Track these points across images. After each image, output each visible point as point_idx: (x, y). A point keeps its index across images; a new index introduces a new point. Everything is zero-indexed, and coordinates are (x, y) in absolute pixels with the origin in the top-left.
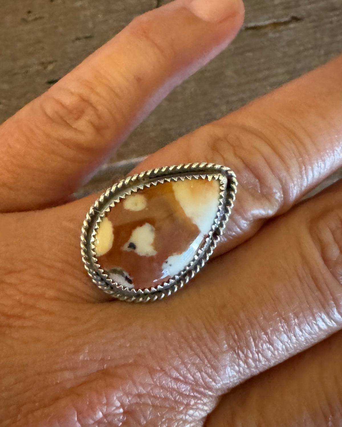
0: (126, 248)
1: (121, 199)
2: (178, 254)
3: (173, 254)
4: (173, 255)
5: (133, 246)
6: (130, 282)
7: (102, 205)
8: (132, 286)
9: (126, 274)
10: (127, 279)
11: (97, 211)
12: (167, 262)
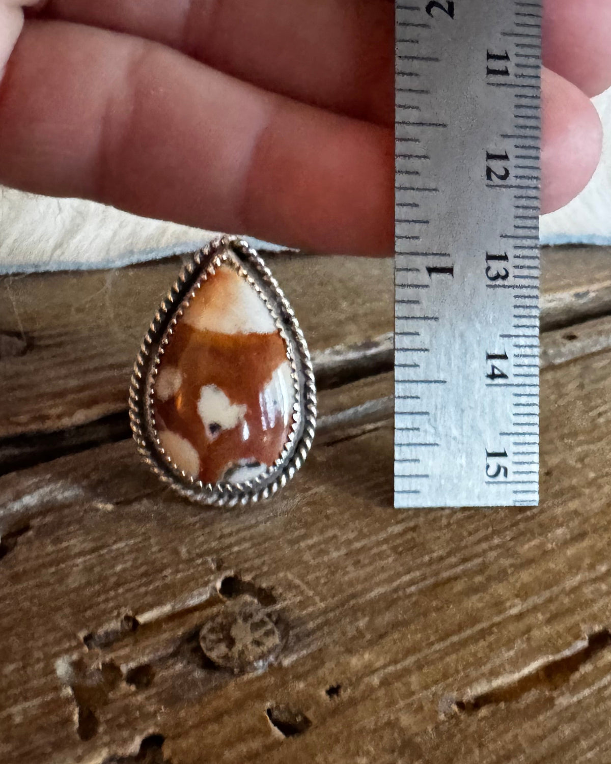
0: (211, 437)
1: (152, 396)
3: (264, 388)
4: (265, 390)
5: (215, 427)
6: (256, 464)
7: (143, 426)
8: (263, 467)
9: (243, 462)
10: (250, 466)
11: (146, 437)
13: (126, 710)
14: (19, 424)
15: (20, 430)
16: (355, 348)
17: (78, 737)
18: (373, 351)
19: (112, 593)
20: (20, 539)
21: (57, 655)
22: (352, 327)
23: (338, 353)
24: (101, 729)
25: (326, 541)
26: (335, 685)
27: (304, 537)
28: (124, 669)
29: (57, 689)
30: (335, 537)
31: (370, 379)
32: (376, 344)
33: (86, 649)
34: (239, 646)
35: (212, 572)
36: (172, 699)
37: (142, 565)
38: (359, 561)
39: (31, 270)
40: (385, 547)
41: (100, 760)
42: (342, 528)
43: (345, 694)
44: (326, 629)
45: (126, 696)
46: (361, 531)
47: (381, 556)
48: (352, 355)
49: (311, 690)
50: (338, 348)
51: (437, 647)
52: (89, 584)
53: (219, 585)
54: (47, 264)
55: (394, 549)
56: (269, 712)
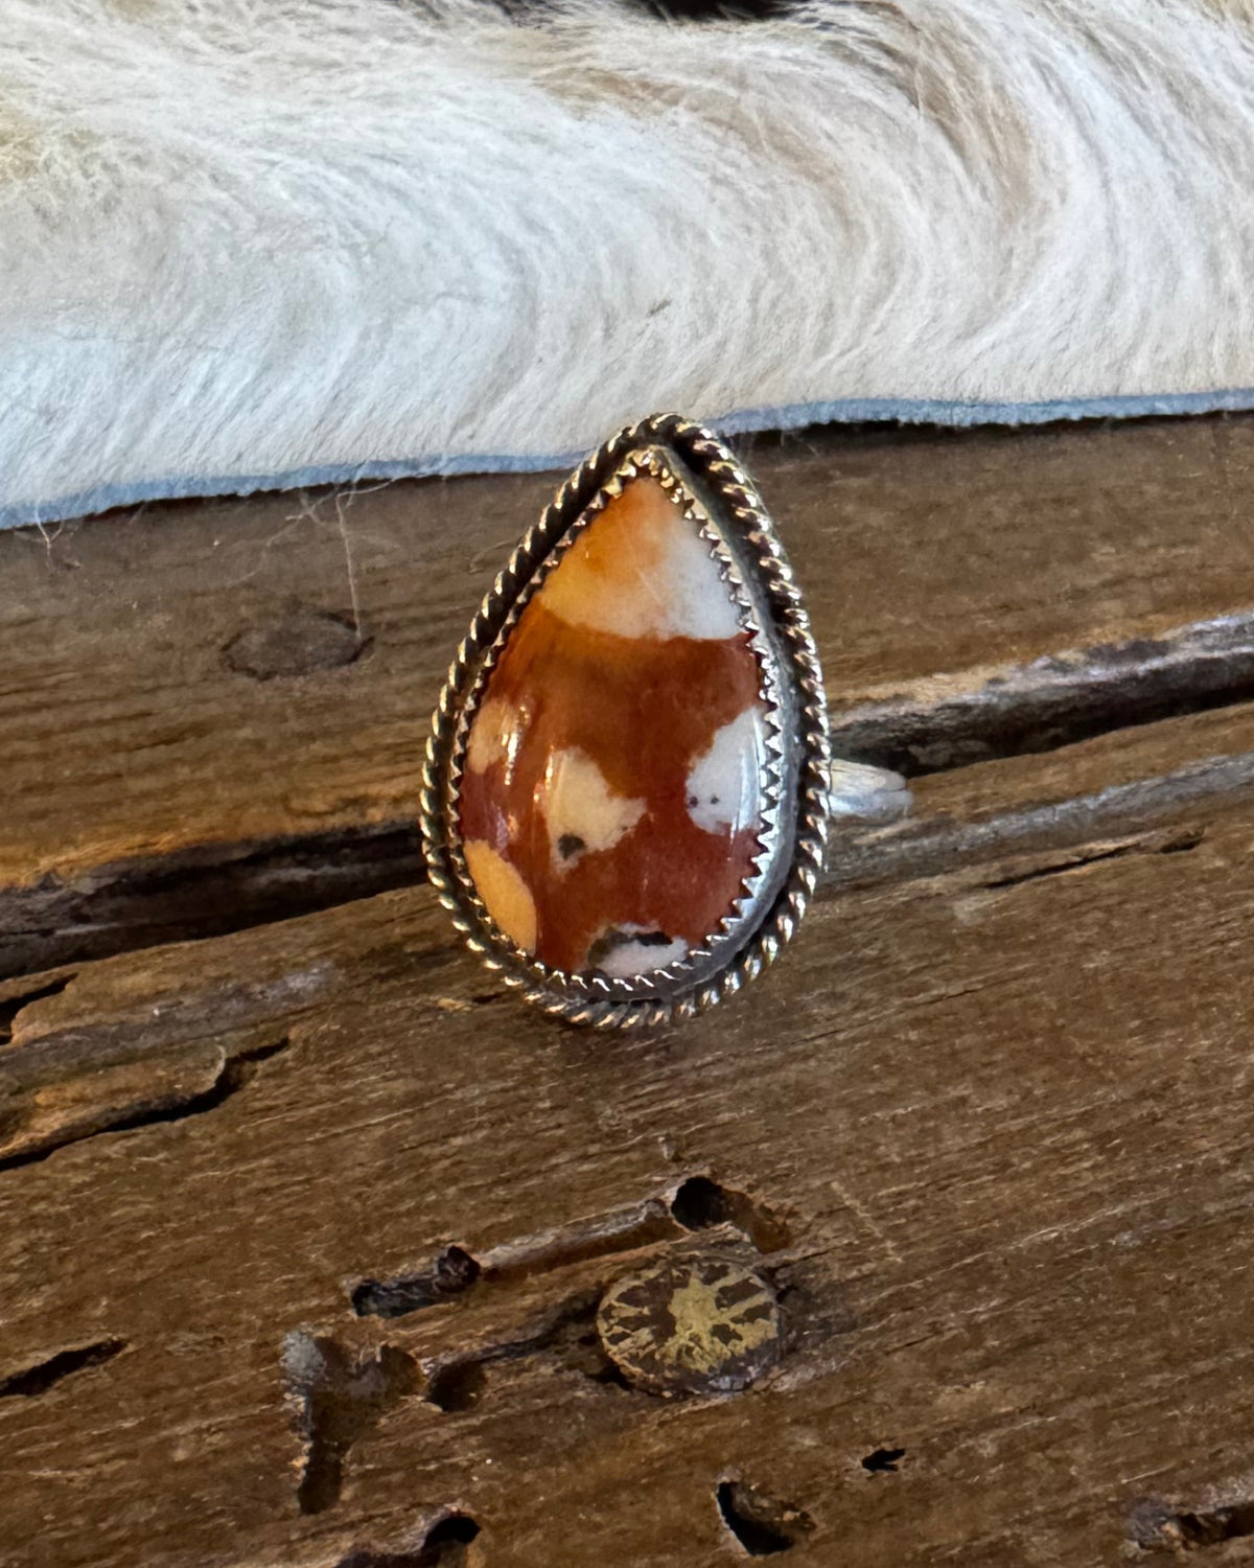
0: (561, 864)
2: (702, 755)
3: (690, 764)
4: (692, 769)
5: (571, 843)
6: (661, 939)
8: (678, 947)
9: (630, 929)
10: (646, 940)
12: (694, 802)
13: (408, 1457)
14: (307, 814)
15: (309, 825)
16: (1109, 655)
17: (295, 1504)
18: (1156, 663)
19: (432, 1197)
20: (261, 1066)
21: (290, 1323)
22: (1112, 607)
23: (1063, 668)
24: (346, 1494)
25: (937, 1112)
26: (887, 1447)
27: (886, 1099)
28: (425, 1367)
29: (275, 1397)
30: (963, 1100)
31: (1129, 733)
32: (1162, 649)
33: (353, 1314)
34: (681, 1338)
35: (662, 1166)
36: (511, 1443)
37: (509, 1138)
38: (1007, 1165)
39: (398, 474)
40: (1079, 1133)
41: (335, 1560)
42: (983, 1083)
43: (907, 1471)
44: (895, 1316)
45: (415, 1425)
46: (1027, 1094)
47: (1063, 1155)
48: (1098, 673)
49: (830, 1456)
50: (1064, 655)
51: (1155, 1380)
52: (386, 1173)
53: (671, 1195)
54: (435, 460)
55: (1101, 1140)
56: (726, 1493)
